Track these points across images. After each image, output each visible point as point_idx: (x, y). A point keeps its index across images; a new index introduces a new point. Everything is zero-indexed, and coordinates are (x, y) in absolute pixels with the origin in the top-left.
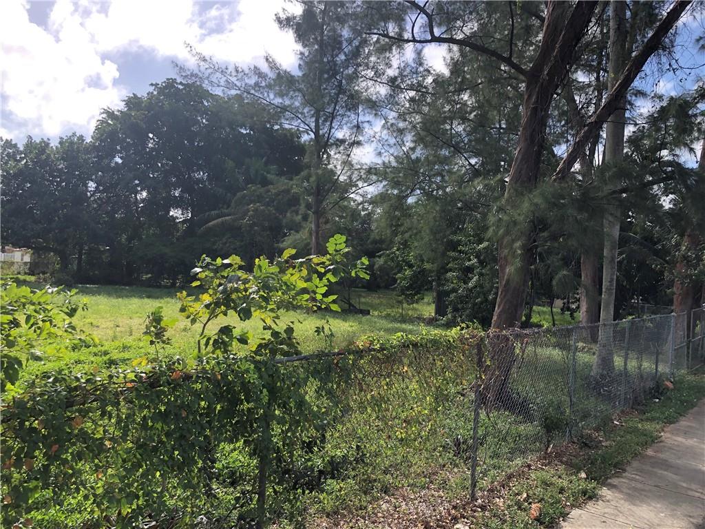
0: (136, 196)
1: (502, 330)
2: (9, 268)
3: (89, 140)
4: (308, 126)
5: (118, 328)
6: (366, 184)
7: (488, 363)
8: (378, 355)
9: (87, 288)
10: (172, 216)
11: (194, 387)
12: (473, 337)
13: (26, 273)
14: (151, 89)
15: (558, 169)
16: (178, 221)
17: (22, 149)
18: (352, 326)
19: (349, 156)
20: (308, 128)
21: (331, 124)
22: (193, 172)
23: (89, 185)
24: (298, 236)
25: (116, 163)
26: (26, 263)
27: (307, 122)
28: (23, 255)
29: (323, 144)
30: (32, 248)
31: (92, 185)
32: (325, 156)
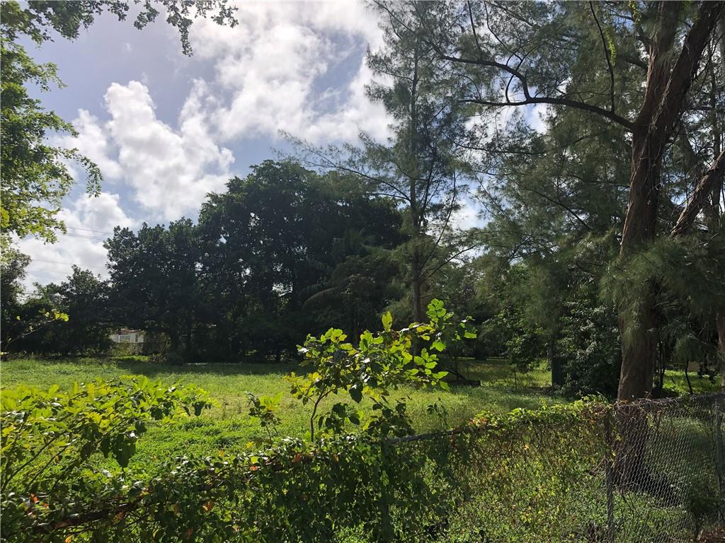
0: (240, 274)
1: (630, 402)
2: (125, 349)
3: (196, 223)
4: (403, 194)
5: (227, 406)
6: (466, 248)
7: (618, 438)
8: (496, 432)
9: (196, 366)
10: (275, 291)
11: (314, 470)
12: (599, 410)
13: (140, 354)
14: (251, 171)
15: (678, 222)
16: (280, 295)
17: (137, 236)
18: (461, 399)
19: (447, 221)
20: (403, 196)
21: (427, 191)
22: (293, 247)
23: (197, 266)
24: (399, 305)
25: (222, 243)
26: (140, 344)
27: (402, 191)
28: (137, 336)
29: (418, 210)
30: (145, 329)
31: (199, 266)
32: (422, 223)
